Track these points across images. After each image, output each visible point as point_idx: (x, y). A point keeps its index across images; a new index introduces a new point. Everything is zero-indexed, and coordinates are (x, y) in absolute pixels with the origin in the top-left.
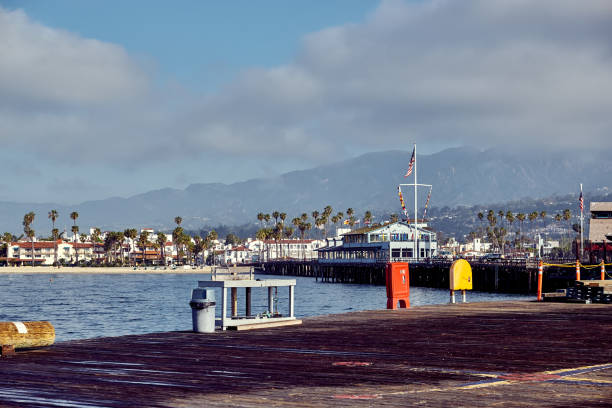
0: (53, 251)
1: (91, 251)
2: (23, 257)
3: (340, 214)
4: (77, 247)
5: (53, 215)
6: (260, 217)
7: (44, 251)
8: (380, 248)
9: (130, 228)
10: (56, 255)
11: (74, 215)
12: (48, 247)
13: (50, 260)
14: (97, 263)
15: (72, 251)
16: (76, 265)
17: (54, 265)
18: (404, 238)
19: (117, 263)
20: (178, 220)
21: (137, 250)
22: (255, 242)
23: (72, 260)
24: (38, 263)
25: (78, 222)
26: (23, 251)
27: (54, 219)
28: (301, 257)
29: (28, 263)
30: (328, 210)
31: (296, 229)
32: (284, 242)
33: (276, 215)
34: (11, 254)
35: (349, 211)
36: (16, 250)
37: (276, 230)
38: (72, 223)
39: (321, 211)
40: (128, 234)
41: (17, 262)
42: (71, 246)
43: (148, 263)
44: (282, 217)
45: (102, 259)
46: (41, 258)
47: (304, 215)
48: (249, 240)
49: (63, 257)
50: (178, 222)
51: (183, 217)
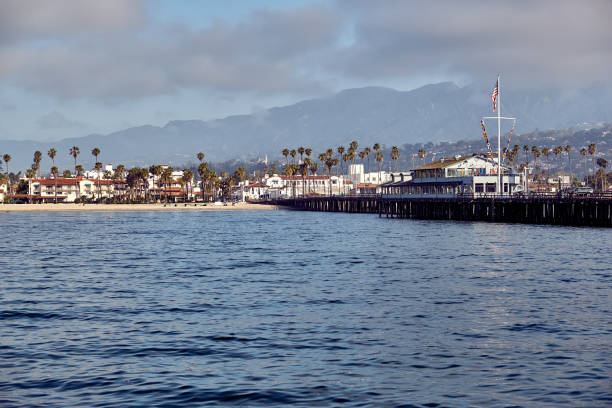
0: (74, 188)
1: (112, 187)
2: (44, 194)
3: (367, 149)
4: (98, 183)
5: (75, 152)
6: (285, 152)
7: (65, 188)
8: (460, 183)
9: (156, 165)
10: (77, 192)
11: (96, 152)
12: (70, 184)
13: (72, 197)
14: (118, 200)
15: (93, 188)
16: (97, 202)
17: (76, 201)
18: (482, 172)
19: (139, 201)
20: (200, 156)
21: (156, 187)
22: (272, 179)
23: (94, 197)
24: (60, 200)
25: (100, 158)
26: (44, 188)
27: (75, 156)
28: (327, 194)
29: (50, 200)
30: (354, 145)
31: (322, 165)
32: (310, 178)
33: (301, 151)
34: (32, 191)
35: (376, 146)
36: (36, 187)
37: (303, 166)
38: (94, 160)
39: (347, 147)
40: (154, 170)
41: (38, 199)
42: (92, 183)
43: (171, 199)
44: (308, 152)
45: (123, 196)
46: (63, 195)
47: (330, 151)
48: (267, 176)
49: (84, 194)
50: (200, 159)
51: (205, 153)
